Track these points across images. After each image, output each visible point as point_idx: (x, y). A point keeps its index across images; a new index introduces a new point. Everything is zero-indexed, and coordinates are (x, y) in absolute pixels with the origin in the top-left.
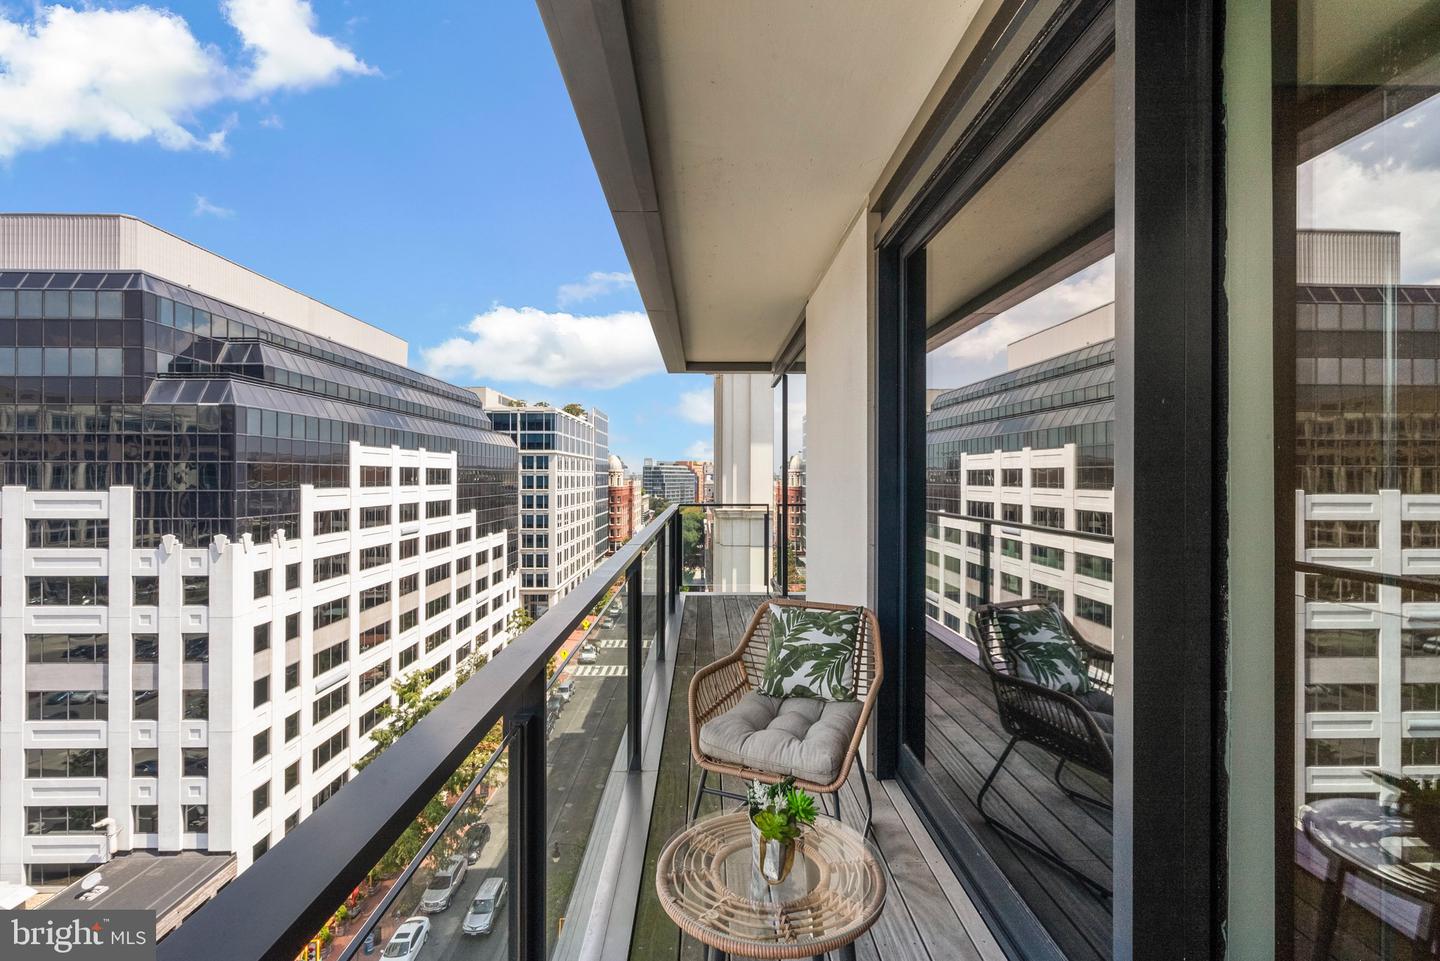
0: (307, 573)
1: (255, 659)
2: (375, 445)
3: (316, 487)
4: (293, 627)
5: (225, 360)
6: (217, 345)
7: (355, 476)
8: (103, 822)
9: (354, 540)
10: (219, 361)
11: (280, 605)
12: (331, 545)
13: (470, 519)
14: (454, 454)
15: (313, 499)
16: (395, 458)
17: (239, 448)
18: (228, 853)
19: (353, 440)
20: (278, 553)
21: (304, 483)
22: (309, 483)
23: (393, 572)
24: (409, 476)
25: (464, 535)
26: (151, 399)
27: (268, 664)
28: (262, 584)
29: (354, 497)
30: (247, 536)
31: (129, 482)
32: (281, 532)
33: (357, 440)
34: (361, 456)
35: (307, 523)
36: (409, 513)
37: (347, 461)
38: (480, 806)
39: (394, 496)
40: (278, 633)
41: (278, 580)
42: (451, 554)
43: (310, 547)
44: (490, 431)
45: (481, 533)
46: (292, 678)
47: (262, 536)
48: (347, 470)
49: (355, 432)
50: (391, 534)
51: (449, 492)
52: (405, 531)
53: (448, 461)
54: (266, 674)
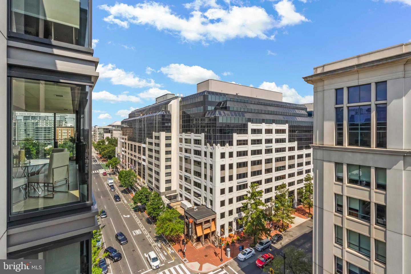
0: (235, 154)
1: (221, 172)
2: (256, 123)
3: (237, 134)
4: (231, 166)
5: (222, 106)
6: (220, 103)
7: (249, 131)
8: (200, 198)
9: (250, 148)
10: (221, 106)
11: (227, 161)
12: (242, 148)
13: (295, 144)
14: (287, 125)
15: (236, 137)
16: (264, 126)
17: (217, 125)
18: (215, 212)
19: (249, 122)
20: (227, 149)
21: (234, 133)
22: (235, 133)
23: (263, 157)
24: (269, 131)
25: (291, 149)
26: (207, 116)
27: (224, 174)
28: (223, 155)
29: (250, 137)
30: (219, 145)
31: (204, 133)
32: (227, 144)
33: (250, 122)
34: (251, 126)
35: (235, 142)
36: (269, 141)
37: (247, 127)
38: (284, 230)
39: (264, 136)
40: (227, 167)
41: (227, 155)
42: (287, 154)
43: (235, 148)
44: (306, 117)
45: (300, 148)
46: (231, 178)
47: (223, 144)
48: (247, 130)
49: (250, 120)
50: (263, 147)
51: (286, 136)
52: (267, 146)
53: (286, 127)
54: (224, 176)
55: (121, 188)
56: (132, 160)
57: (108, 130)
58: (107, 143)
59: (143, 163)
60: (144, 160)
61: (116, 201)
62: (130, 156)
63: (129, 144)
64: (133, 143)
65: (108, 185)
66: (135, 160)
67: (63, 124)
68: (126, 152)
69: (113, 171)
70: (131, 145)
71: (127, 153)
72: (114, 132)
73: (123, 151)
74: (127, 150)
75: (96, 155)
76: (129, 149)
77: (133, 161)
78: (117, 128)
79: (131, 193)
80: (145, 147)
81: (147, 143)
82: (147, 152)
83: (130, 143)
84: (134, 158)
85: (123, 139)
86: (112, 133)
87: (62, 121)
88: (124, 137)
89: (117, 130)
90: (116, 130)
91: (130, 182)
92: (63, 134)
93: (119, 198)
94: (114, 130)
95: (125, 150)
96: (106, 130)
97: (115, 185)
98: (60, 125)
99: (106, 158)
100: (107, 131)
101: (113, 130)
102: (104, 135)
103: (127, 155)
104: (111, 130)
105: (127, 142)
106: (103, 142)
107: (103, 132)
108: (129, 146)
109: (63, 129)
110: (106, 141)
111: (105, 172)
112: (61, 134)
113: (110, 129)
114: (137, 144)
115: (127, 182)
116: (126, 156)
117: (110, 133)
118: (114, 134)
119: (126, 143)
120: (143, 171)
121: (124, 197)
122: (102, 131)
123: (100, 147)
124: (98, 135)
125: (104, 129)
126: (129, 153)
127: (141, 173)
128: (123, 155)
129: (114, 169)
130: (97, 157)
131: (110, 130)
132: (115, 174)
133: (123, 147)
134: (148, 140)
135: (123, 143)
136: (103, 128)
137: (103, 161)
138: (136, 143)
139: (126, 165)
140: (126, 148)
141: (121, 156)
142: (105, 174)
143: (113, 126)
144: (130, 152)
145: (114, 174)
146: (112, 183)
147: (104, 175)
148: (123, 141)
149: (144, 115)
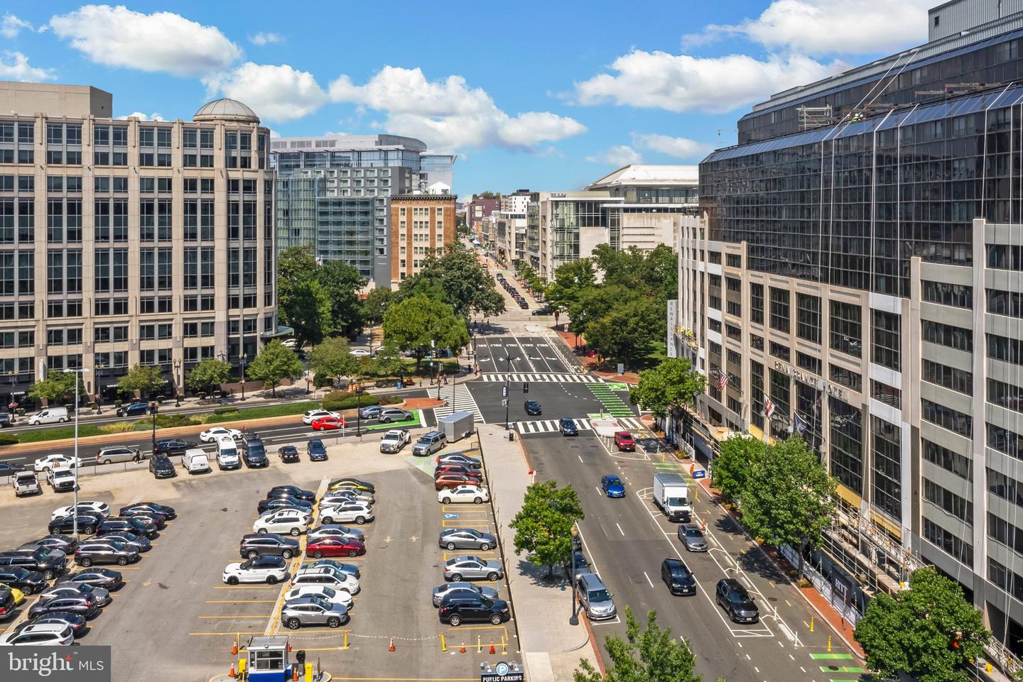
55: (730, 536)
56: (780, 380)
57: (597, 210)
58: (600, 276)
59: (879, 409)
60: (888, 394)
61: (736, 620)
62: (768, 360)
63: (757, 289)
64: (794, 285)
65: (662, 509)
66: (811, 383)
67: (415, 184)
68: (734, 332)
69: (657, 428)
70: (780, 295)
71: (746, 338)
72: (626, 220)
73: (715, 325)
74: (745, 323)
75: (554, 334)
76: (757, 317)
77: (793, 390)
78: (638, 202)
79: (803, 581)
80: (899, 312)
81: (917, 289)
82: (914, 347)
83: (768, 280)
84: (805, 375)
85: (715, 257)
86: (615, 225)
87: (411, 172)
88: (724, 248)
89: (640, 210)
90: (633, 210)
91: (797, 515)
92: (415, 231)
93: (752, 607)
94: (626, 210)
95: (732, 319)
96: (590, 211)
97: (693, 515)
98: (402, 191)
99: (605, 354)
100: (595, 215)
101: (618, 209)
102: (577, 236)
103: (747, 353)
104: (614, 210)
105: (746, 276)
106: (584, 270)
107: (573, 220)
108: (757, 303)
109: (414, 205)
110: (594, 266)
111: (620, 429)
112: (409, 230)
113: (605, 205)
114: (827, 293)
115: (784, 515)
116: (734, 357)
117: (604, 224)
118: (625, 231)
119: (734, 284)
120: (879, 462)
121: (772, 600)
122: (570, 217)
123: (573, 298)
124: (550, 237)
125: (579, 205)
126: (757, 342)
127: (857, 467)
128: (715, 348)
129: (663, 416)
130: (563, 348)
131: (604, 210)
132: (676, 447)
133: (716, 303)
134: (919, 269)
135: (715, 279)
136: (577, 203)
137: (592, 367)
138: (819, 284)
139: (735, 405)
140: (735, 309)
141: (703, 353)
142: (625, 442)
143: (617, 190)
144: (768, 333)
145: (670, 445)
146: (681, 502)
147: (623, 450)
148: (716, 269)
149: (872, 116)
